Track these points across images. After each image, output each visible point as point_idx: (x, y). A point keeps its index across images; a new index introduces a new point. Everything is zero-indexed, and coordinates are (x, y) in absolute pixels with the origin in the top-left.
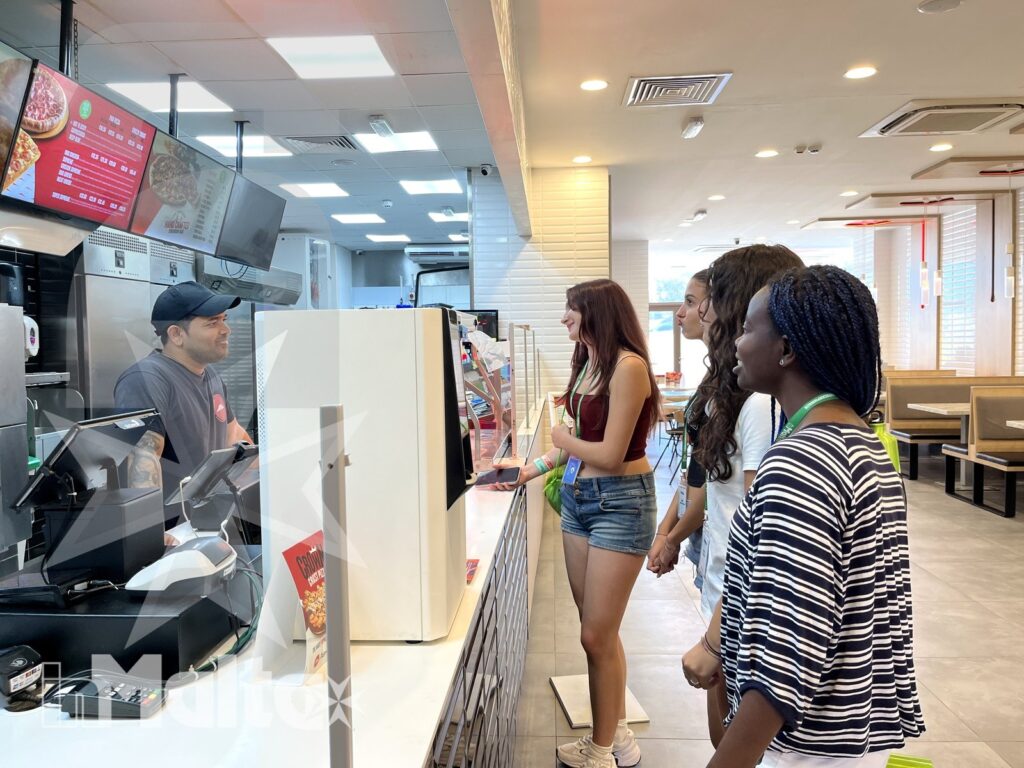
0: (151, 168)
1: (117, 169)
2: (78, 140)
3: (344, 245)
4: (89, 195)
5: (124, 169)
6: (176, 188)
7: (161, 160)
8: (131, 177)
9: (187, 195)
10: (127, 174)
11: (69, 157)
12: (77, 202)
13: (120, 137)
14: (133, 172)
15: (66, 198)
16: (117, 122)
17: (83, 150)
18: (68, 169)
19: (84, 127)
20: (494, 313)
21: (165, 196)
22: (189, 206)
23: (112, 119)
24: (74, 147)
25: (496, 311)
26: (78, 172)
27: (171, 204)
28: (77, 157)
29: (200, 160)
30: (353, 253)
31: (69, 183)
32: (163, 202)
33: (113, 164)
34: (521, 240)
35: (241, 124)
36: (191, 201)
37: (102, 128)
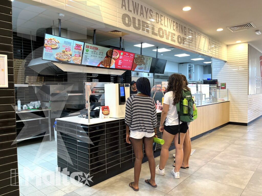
0: (135, 60)
1: (128, 61)
2: (121, 58)
3: (201, 65)
4: (124, 66)
5: (129, 61)
6: (140, 62)
7: (136, 58)
8: (131, 62)
9: (142, 63)
10: (130, 62)
11: (120, 61)
12: (121, 67)
13: (128, 56)
14: (131, 61)
15: (120, 67)
16: (127, 54)
17: (122, 60)
18: (120, 62)
19: (122, 56)
20: (216, 80)
21: (138, 64)
22: (143, 65)
23: (126, 54)
24: (120, 59)
25: (217, 80)
26: (121, 63)
27: (139, 65)
28: (121, 61)
29: (144, 57)
30: (204, 66)
31: (120, 65)
32: (137, 65)
33: (127, 61)
34: (224, 62)
35: (157, 47)
36: (143, 64)
37: (125, 56)
